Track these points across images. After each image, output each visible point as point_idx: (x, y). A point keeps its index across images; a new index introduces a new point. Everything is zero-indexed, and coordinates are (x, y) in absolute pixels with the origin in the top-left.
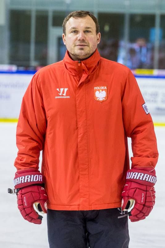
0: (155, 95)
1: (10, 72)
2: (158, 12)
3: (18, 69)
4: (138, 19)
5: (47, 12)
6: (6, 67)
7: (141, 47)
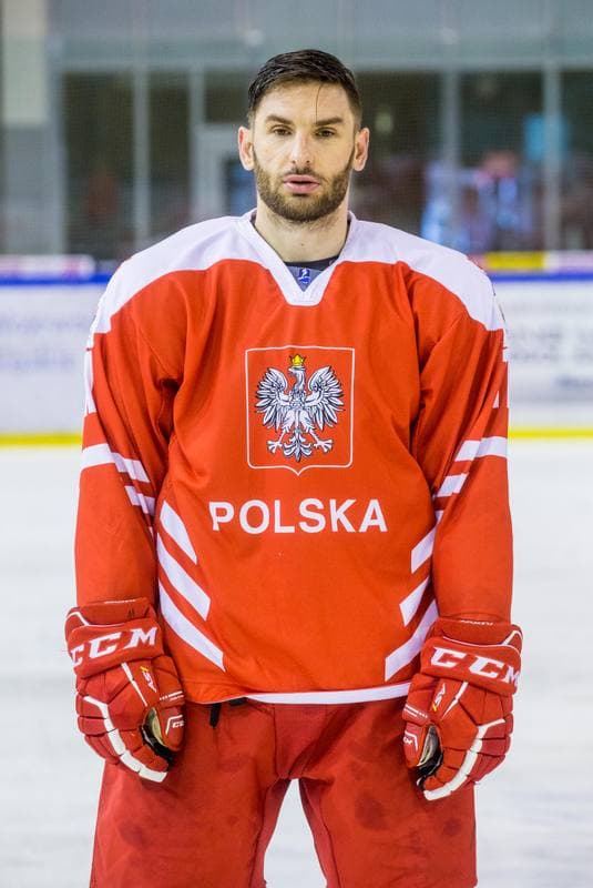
0: (555, 336)
1: (71, 280)
2: (550, 63)
3: (98, 268)
4: (486, 88)
5: (184, 76)
6: (56, 264)
7: (497, 181)
